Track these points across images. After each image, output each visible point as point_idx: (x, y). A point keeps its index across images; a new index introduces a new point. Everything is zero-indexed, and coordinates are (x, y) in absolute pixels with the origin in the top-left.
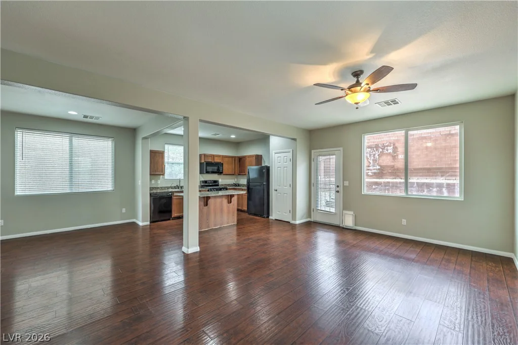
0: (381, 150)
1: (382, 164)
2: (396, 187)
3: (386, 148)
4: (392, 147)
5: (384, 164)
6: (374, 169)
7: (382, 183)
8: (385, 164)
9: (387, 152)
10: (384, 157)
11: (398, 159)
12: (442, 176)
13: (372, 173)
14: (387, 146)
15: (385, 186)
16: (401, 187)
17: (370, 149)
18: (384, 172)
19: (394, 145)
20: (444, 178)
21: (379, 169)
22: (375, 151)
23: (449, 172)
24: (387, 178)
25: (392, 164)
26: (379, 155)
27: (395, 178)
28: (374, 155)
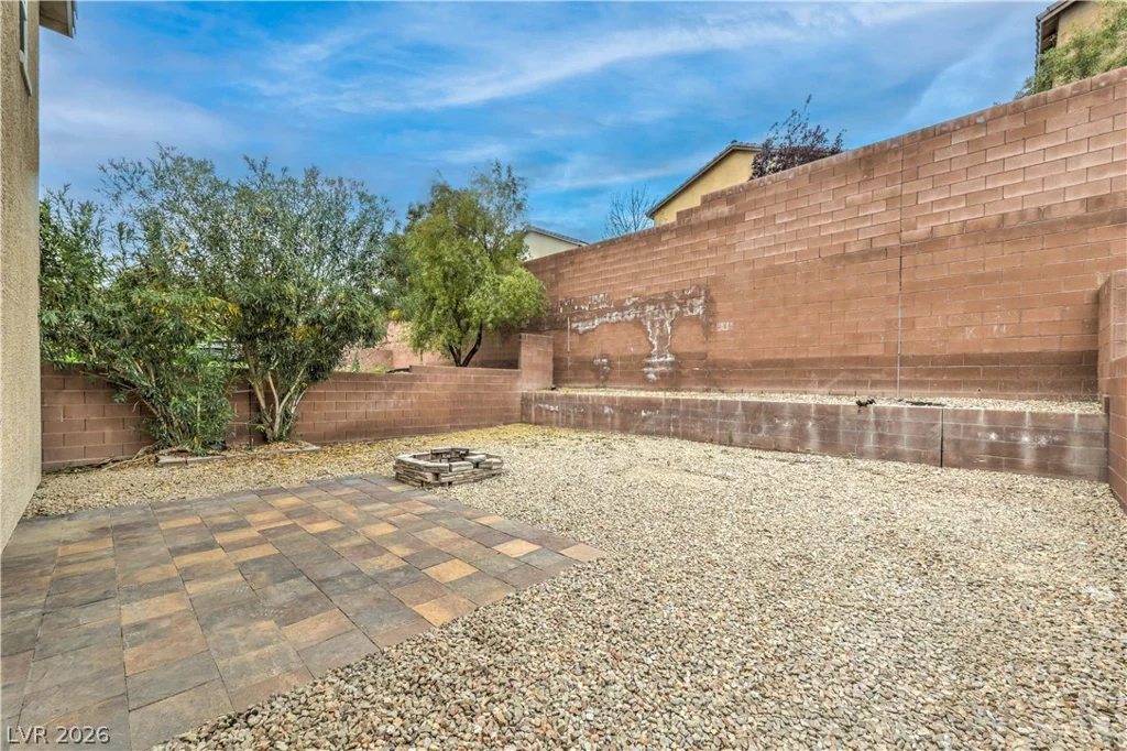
0: (678, 308)
2: (695, 414)
3: (689, 302)
4: (701, 301)
5: (683, 349)
6: (661, 364)
8: (685, 350)
9: (690, 314)
10: (684, 329)
11: (716, 333)
12: (821, 383)
13: (656, 374)
14: (691, 297)
15: (670, 412)
16: (706, 416)
17: (652, 308)
18: (684, 372)
19: (707, 293)
20: (825, 390)
21: (672, 363)
22: (663, 313)
23: (837, 372)
24: (690, 390)
25: (701, 348)
26: (671, 324)
27: (708, 390)
28: (662, 322)
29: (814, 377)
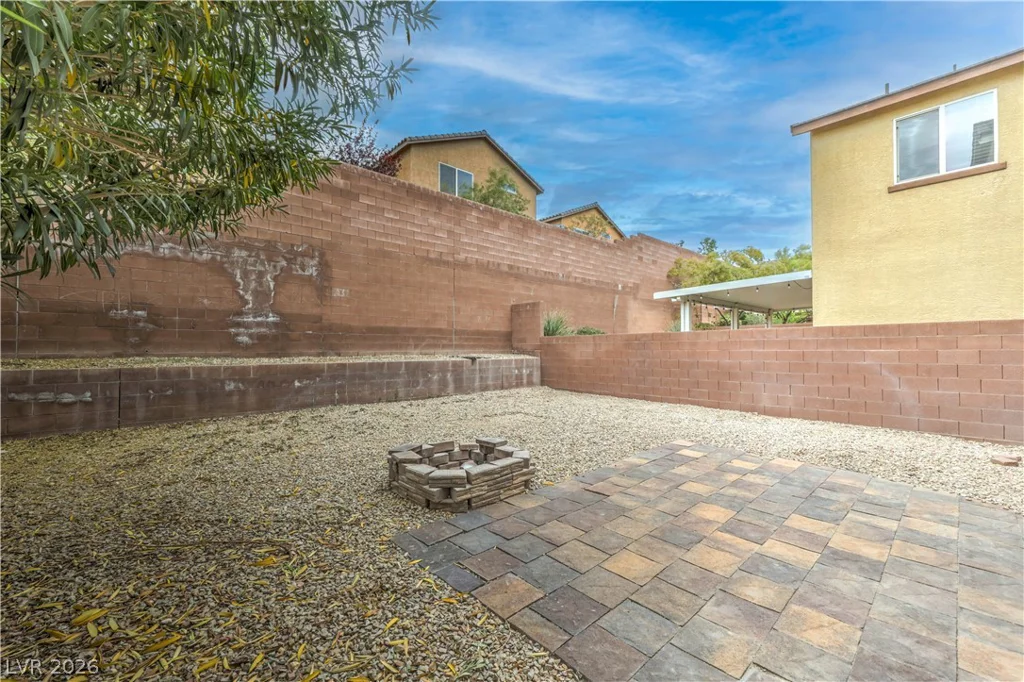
0: (284, 263)
1: (287, 311)
3: (299, 259)
4: (315, 262)
5: (293, 308)
6: (259, 324)
7: (323, 371)
8: (296, 311)
9: (300, 272)
10: (292, 288)
11: (331, 297)
12: (416, 346)
13: (250, 336)
14: (303, 255)
15: (334, 378)
17: (244, 253)
18: (295, 335)
19: (322, 255)
20: (417, 351)
21: (275, 324)
22: (263, 264)
23: (424, 339)
24: (301, 355)
25: (316, 311)
26: (275, 279)
27: (324, 354)
28: (261, 275)
29: (411, 342)
